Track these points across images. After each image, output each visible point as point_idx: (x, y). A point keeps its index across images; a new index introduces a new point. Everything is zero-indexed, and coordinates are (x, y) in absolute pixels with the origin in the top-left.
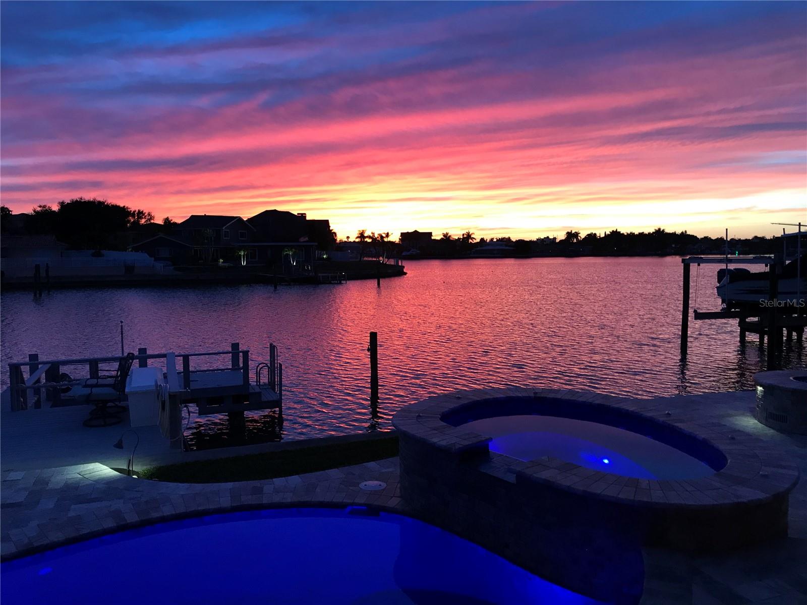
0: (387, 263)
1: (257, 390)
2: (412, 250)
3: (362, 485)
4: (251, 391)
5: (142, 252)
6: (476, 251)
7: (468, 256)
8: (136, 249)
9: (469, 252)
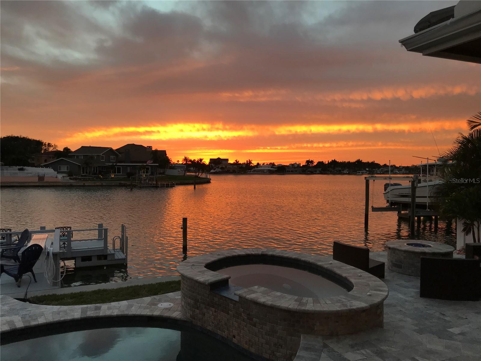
0: (201, 177)
1: (113, 252)
2: (217, 169)
3: (159, 305)
4: (109, 252)
5: (50, 168)
6: (254, 170)
7: (249, 173)
8: (46, 166)
9: (250, 171)
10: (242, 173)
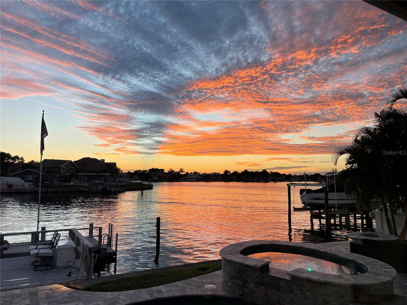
0: (145, 184)
1: (105, 247)
2: (155, 177)
5: (17, 177)
6: (185, 178)
7: (181, 180)
8: (14, 176)
9: (181, 179)
10: (175, 180)
